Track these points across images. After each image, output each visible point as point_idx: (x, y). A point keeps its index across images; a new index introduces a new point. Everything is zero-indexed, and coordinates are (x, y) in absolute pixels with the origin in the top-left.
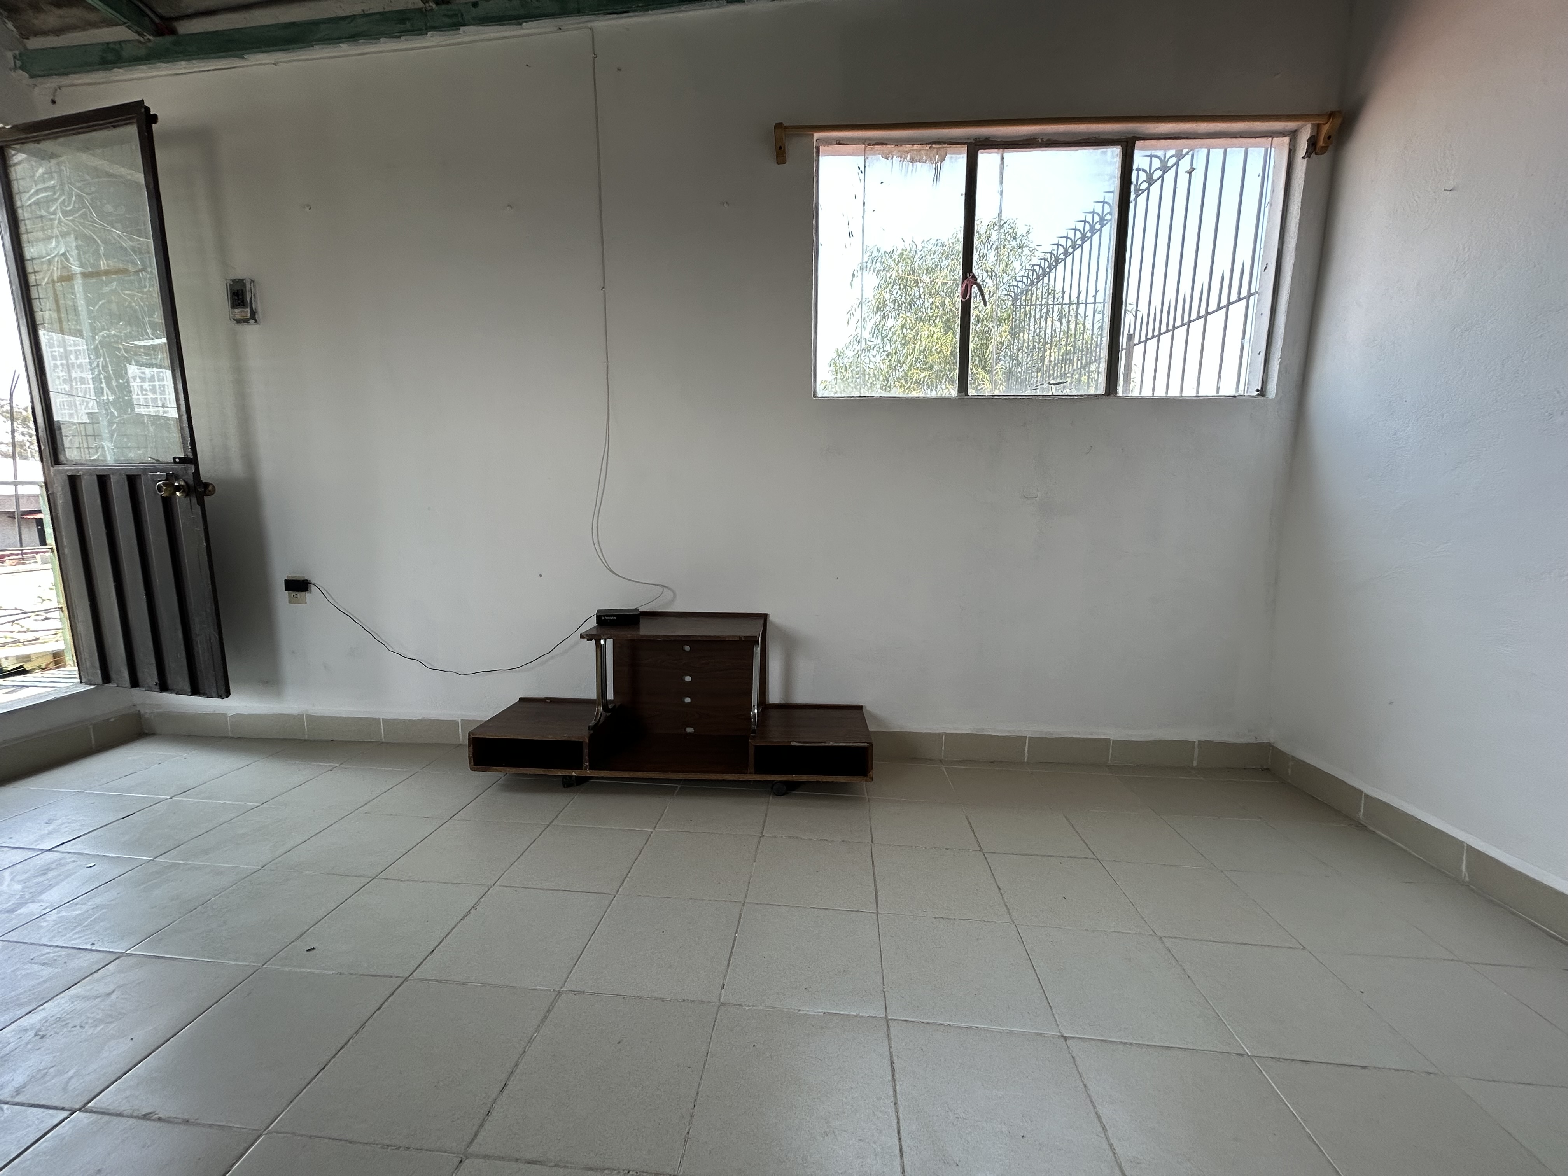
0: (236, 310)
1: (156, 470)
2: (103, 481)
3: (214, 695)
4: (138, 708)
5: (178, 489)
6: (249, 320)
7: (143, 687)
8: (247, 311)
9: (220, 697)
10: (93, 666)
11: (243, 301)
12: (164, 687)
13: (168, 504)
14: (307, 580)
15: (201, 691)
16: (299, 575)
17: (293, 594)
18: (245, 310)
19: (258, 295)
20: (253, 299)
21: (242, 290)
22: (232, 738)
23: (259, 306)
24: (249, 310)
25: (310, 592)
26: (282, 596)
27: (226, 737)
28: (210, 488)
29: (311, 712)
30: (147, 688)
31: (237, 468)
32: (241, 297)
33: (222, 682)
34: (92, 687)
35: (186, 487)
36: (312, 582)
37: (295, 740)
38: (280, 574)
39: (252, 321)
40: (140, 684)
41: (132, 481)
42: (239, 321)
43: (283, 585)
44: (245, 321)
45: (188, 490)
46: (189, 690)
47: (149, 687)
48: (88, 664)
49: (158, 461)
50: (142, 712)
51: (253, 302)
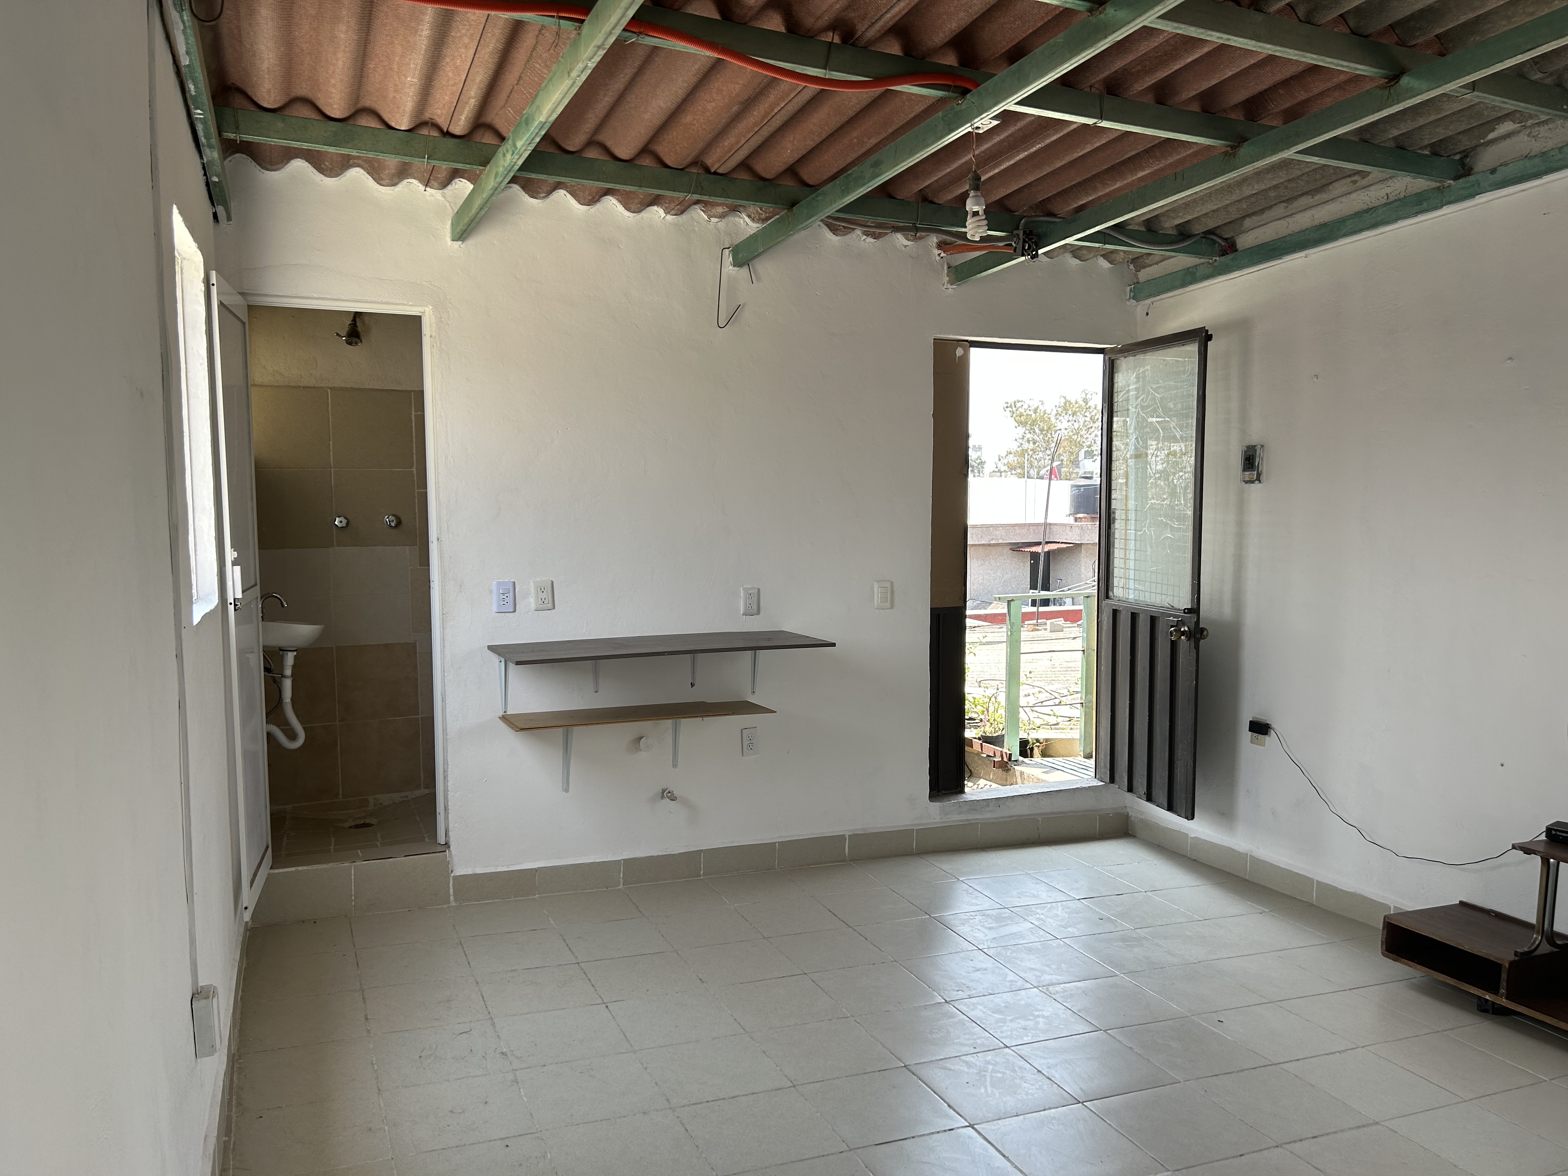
0: (1247, 473)
1: (1170, 615)
2: (1134, 616)
3: (1183, 815)
4: (1128, 810)
5: (1183, 633)
6: (1255, 481)
7: (1135, 794)
8: (1254, 474)
9: (1187, 818)
10: (1105, 766)
11: (1252, 466)
12: (1149, 799)
13: (1174, 645)
14: (1268, 724)
15: (1175, 809)
16: (1263, 718)
17: (1255, 735)
18: (1253, 473)
19: (1265, 459)
20: (1260, 463)
21: (1253, 455)
22: (1190, 859)
23: (1264, 468)
24: (1255, 472)
25: (1270, 736)
26: (1245, 735)
27: (1186, 856)
28: (1205, 633)
29: (1254, 854)
30: (1138, 796)
31: (1227, 611)
32: (1251, 461)
33: (1190, 806)
34: (1103, 783)
35: (1188, 633)
36: (1273, 726)
37: (1237, 876)
38: (1246, 717)
39: (1257, 482)
40: (1134, 790)
41: (1153, 620)
42: (1246, 482)
43: (1247, 726)
44: (1252, 482)
45: (1189, 635)
46: (1166, 806)
47: (1140, 795)
48: (1102, 764)
49: (1173, 606)
50: (1130, 814)
51: (1260, 465)
